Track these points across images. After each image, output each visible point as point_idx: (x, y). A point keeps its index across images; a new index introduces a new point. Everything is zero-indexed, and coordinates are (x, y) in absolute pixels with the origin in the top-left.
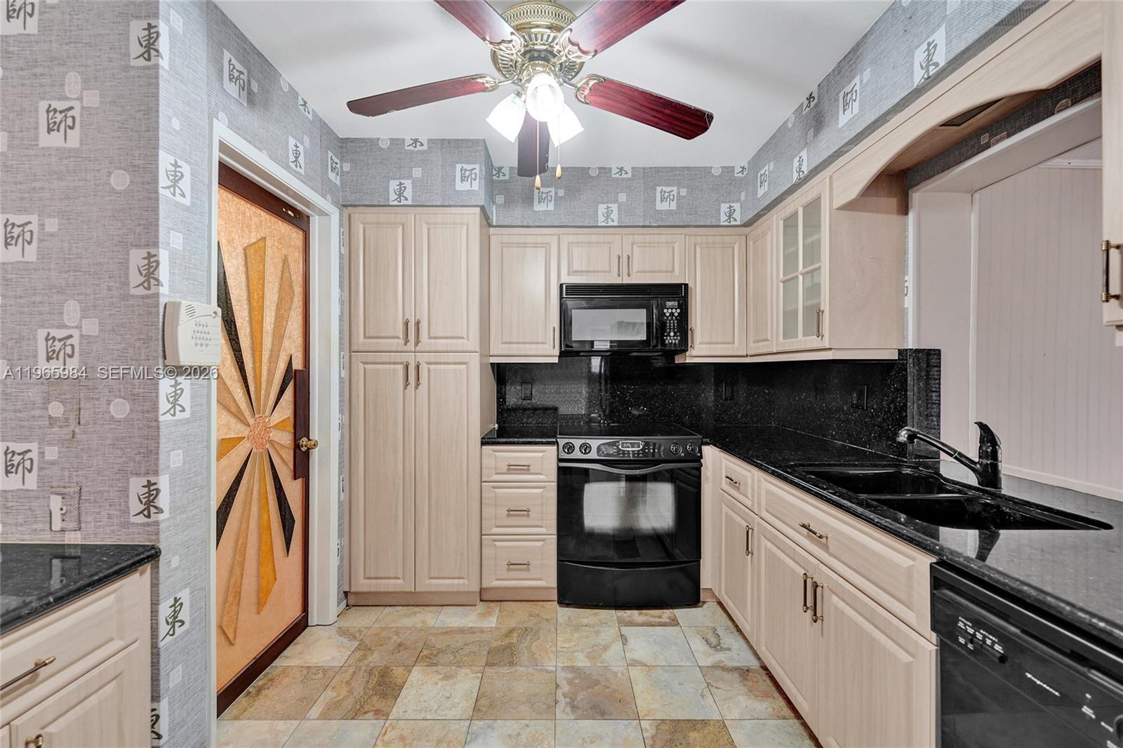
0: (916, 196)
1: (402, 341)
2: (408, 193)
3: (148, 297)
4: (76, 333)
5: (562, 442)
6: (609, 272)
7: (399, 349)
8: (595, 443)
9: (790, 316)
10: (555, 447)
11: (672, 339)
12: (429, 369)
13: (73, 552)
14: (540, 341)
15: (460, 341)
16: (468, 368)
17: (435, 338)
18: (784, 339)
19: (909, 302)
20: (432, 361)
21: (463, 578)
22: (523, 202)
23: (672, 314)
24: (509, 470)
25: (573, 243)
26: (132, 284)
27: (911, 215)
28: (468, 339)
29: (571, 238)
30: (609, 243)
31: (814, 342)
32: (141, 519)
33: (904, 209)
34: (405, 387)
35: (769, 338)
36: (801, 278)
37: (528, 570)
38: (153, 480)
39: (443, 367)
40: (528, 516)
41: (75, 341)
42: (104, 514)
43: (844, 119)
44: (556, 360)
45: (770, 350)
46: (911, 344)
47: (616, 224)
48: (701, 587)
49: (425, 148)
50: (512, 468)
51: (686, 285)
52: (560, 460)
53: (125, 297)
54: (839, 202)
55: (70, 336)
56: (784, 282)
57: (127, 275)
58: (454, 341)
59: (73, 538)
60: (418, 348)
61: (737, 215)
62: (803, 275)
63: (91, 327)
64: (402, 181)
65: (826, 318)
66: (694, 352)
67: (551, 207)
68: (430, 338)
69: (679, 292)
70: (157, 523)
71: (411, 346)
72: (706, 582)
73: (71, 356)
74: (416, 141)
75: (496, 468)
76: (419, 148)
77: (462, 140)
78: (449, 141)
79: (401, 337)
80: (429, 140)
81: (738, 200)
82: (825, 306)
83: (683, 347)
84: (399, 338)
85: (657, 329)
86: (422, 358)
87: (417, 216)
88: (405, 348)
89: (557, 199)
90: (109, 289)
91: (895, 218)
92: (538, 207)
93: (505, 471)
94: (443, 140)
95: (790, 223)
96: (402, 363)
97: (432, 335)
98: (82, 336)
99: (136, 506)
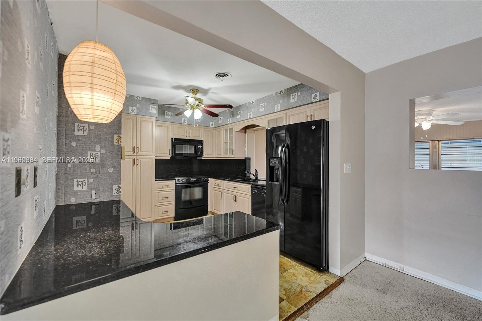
0: (247, 131)
1: (132, 153)
2: (135, 111)
3: (118, 145)
4: (99, 153)
5: (177, 179)
6: (184, 135)
7: (131, 155)
8: (181, 179)
9: (226, 150)
10: (174, 181)
11: (199, 153)
12: (140, 160)
13: (97, 203)
14: (166, 153)
15: (150, 153)
16: (152, 160)
17: (143, 152)
18: (225, 154)
19: (246, 149)
20: (142, 158)
21: (150, 218)
22: (162, 115)
23: (200, 147)
24: (162, 187)
25: (175, 127)
26: (114, 142)
27: (246, 134)
28: (152, 152)
29: (175, 126)
30: (184, 128)
31: (231, 156)
32: (116, 194)
33: (246, 133)
34: (133, 166)
35: (221, 154)
36: (229, 143)
37: (167, 213)
38: (119, 185)
39: (145, 160)
40: (167, 199)
41: (99, 154)
42: (106, 194)
43: (238, 117)
44: (170, 158)
45: (221, 157)
46: (246, 157)
47: (186, 123)
48: (208, 210)
49: (141, 99)
50: (163, 187)
51: (203, 140)
52: (176, 183)
53: (113, 145)
54: (236, 130)
55: (97, 153)
56: (225, 143)
57: (113, 140)
58: (148, 153)
59: (98, 200)
60: (137, 155)
61: (213, 125)
62: (229, 142)
63: (103, 151)
64: (134, 107)
65: (234, 151)
66: (204, 157)
67: (170, 117)
68: (141, 152)
69: (201, 142)
70: (120, 195)
71: (135, 154)
72: (209, 209)
73: (98, 158)
74: (138, 97)
75: (158, 187)
76: (139, 99)
77: (152, 99)
78: (148, 99)
79: (132, 151)
80: (142, 97)
81: (214, 122)
82: (234, 149)
83: (202, 155)
84: (131, 152)
85: (196, 151)
86: (138, 157)
87: (138, 118)
88: (133, 155)
89: (171, 115)
90: (108, 143)
91: (244, 134)
92: (166, 117)
93: (161, 187)
94: (146, 98)
95: (226, 130)
96: (132, 159)
97: (142, 151)
98: (100, 153)
99: (114, 191)
